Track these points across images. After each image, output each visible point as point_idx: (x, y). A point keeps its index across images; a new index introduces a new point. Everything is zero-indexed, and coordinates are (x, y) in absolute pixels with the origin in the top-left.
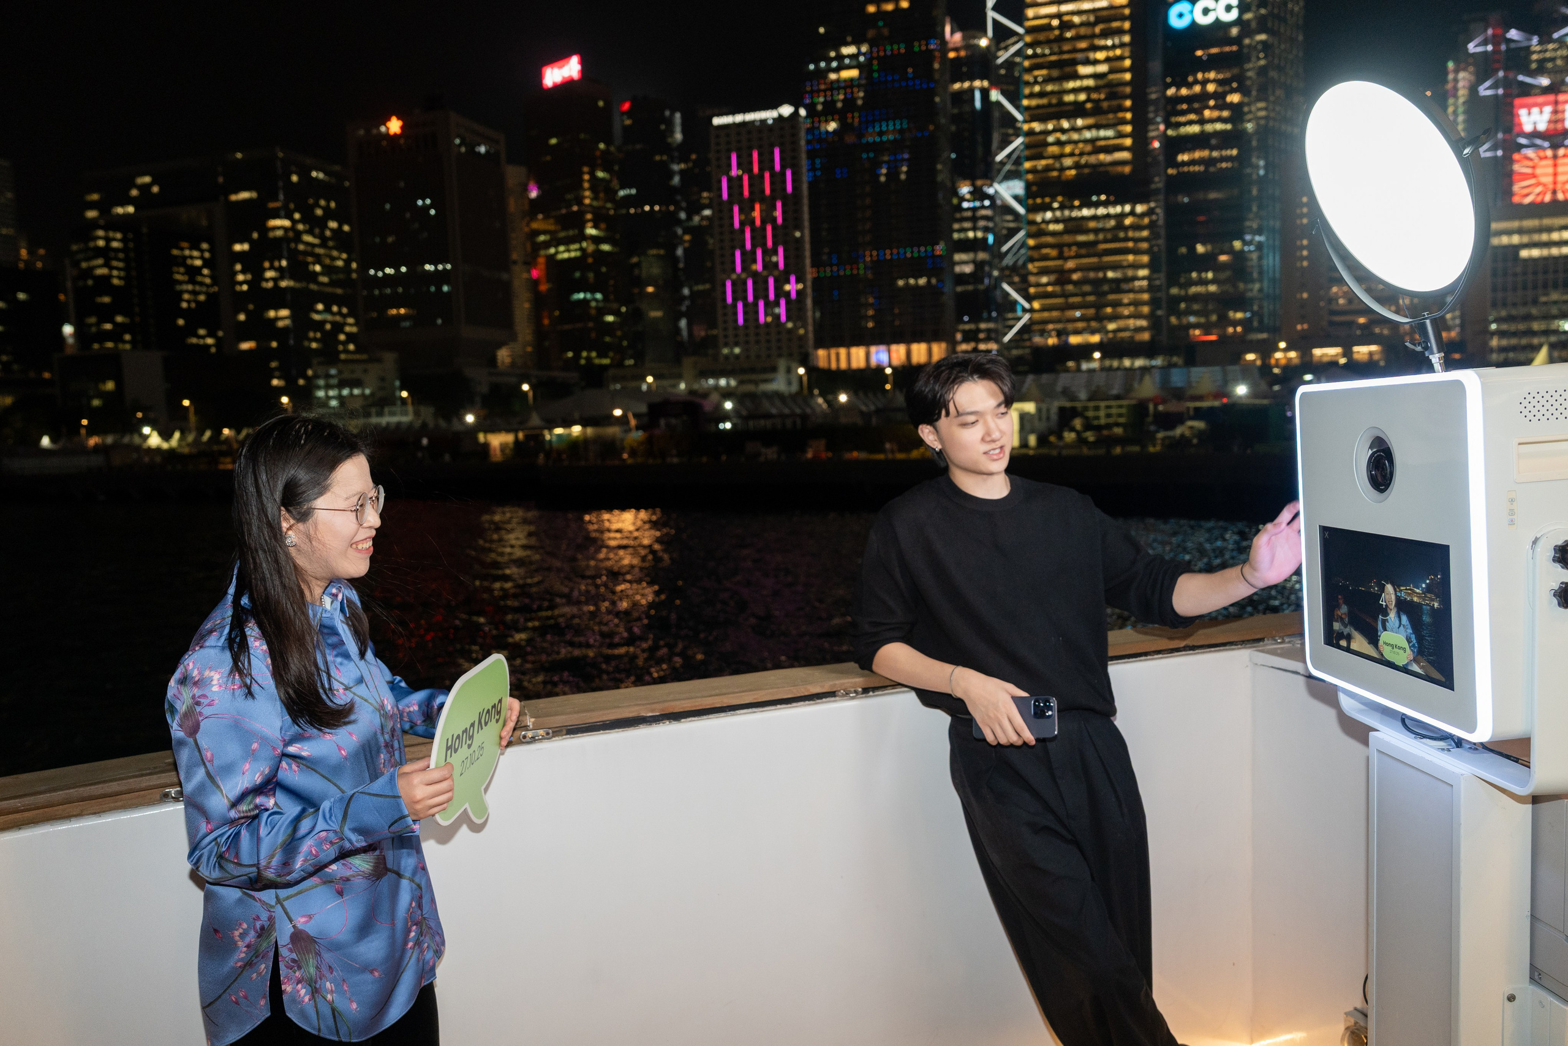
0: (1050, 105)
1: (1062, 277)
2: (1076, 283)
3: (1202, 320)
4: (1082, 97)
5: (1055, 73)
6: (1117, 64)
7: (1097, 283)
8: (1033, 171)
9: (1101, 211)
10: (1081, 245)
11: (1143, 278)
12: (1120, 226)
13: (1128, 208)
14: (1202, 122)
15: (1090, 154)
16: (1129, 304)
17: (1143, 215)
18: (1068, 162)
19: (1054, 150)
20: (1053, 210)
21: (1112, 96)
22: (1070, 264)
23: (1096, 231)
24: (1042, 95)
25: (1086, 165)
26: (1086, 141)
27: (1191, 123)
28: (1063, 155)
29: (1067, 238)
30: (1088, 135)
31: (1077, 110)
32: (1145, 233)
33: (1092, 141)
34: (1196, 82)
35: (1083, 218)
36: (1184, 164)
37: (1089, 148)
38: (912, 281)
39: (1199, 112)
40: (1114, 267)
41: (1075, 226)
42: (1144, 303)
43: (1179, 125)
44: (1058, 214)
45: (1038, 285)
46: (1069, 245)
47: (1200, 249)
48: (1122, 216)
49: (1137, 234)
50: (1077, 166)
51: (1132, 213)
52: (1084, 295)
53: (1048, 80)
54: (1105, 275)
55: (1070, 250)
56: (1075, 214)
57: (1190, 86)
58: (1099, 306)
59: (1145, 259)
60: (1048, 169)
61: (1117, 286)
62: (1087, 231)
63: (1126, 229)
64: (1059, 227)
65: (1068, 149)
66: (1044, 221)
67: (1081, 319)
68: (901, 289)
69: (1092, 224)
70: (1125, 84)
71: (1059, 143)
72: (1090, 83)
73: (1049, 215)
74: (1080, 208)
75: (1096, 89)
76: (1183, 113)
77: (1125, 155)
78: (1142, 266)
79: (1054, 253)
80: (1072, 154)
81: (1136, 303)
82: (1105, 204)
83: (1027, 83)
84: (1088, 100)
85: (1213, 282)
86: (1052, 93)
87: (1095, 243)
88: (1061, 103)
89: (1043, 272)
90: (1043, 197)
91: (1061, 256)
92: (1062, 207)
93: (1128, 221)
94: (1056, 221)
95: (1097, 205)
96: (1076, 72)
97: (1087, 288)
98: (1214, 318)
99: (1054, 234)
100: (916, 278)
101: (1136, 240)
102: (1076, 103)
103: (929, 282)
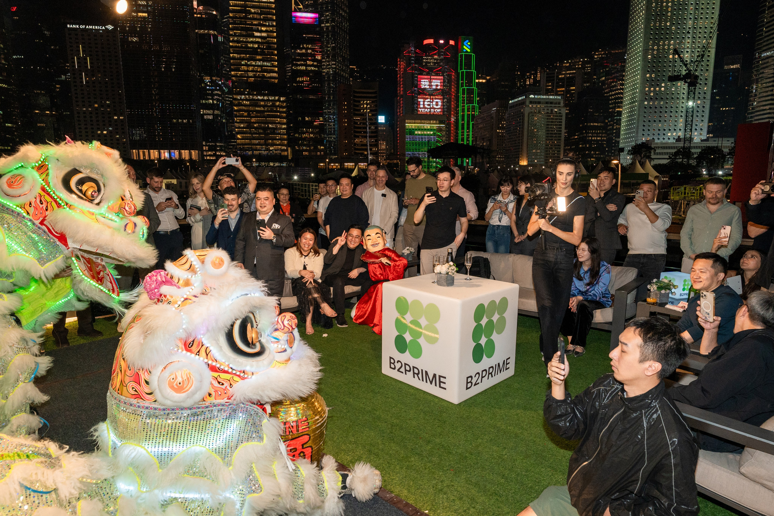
0: (241, 47)
1: (250, 125)
2: (256, 128)
3: (308, 148)
4: (256, 46)
5: (244, 33)
6: (271, 34)
7: (265, 129)
8: (235, 76)
9: (266, 98)
10: (257, 112)
11: (284, 129)
12: (274, 105)
13: (277, 98)
14: (306, 65)
15: (259, 72)
16: (278, 140)
17: (283, 102)
18: (251, 74)
19: (245, 68)
20: (245, 95)
21: (269, 48)
22: (253, 120)
23: (264, 106)
24: (238, 42)
25: (259, 77)
26: (258, 66)
27: (302, 65)
28: (248, 71)
29: (251, 108)
30: (259, 63)
31: (254, 52)
32: (284, 110)
33: (261, 66)
34: (303, 48)
35: (258, 100)
36: (299, 82)
37: (259, 69)
38: (180, 121)
39: (305, 61)
40: (272, 123)
41: (255, 103)
42: (284, 140)
43: (297, 65)
44: (247, 97)
45: (239, 128)
46: (253, 111)
47: (307, 119)
48: (275, 101)
49: (281, 110)
50: (255, 76)
51: (279, 100)
52: (259, 134)
53: (241, 35)
54: (268, 126)
55: (253, 113)
56: (255, 97)
57: (301, 49)
58: (266, 140)
59: (285, 121)
60: (241, 76)
61: (273, 131)
62: (260, 106)
63: (277, 107)
64: (248, 103)
65: (251, 68)
66: (241, 99)
67: (259, 144)
68: (175, 124)
69: (262, 103)
70: (274, 43)
71: (246, 65)
72: (260, 40)
73: (243, 97)
74: (257, 95)
75: (262, 43)
76: (299, 60)
77: (275, 75)
78: (284, 124)
79: (246, 114)
80: (252, 71)
81: (281, 139)
82: (267, 95)
83: (232, 35)
84: (258, 48)
85: (312, 133)
86: (243, 42)
87: (264, 111)
88: (247, 47)
89: (241, 122)
90: (240, 89)
91: (249, 116)
92: (249, 94)
93: (277, 103)
94: (246, 100)
95: (264, 95)
96: (253, 34)
97: (261, 131)
98: (312, 148)
99: (245, 105)
100: (182, 119)
101: (281, 112)
102: (253, 48)
103: (188, 121)
